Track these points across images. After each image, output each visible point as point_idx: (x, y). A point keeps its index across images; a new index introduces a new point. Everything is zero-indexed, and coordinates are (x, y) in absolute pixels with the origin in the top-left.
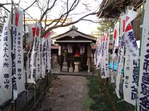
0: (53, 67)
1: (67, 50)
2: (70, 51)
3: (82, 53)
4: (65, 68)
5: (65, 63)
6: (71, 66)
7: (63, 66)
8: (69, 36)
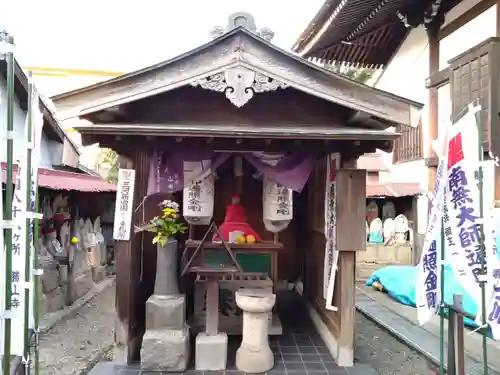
0: (78, 304)
1: (178, 197)
2: (198, 205)
3: (275, 223)
4: (164, 339)
5: (164, 301)
6: (212, 318)
7: (153, 328)
8: (206, 85)
